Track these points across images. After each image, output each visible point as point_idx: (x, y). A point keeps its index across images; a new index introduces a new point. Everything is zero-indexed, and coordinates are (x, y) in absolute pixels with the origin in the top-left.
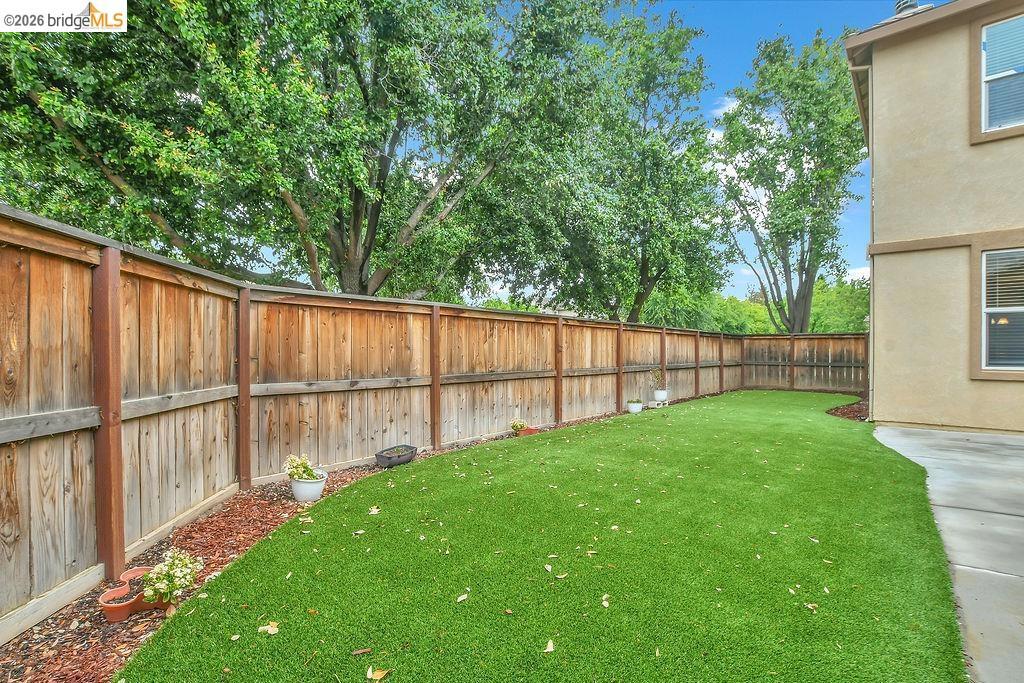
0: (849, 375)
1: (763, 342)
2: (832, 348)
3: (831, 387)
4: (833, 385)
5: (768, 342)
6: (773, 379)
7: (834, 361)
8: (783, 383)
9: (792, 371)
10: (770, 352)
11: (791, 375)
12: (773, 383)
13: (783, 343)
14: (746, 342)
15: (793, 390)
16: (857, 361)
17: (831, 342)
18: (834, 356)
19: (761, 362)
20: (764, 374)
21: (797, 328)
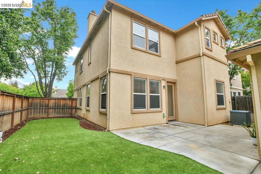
0: (67, 111)
1: (37, 100)
2: (62, 102)
3: (61, 115)
4: (62, 115)
5: (40, 100)
6: (41, 114)
7: (62, 107)
8: (44, 115)
9: (48, 111)
10: (40, 104)
11: (48, 112)
12: (41, 115)
13: (45, 100)
14: (30, 100)
15: (48, 118)
16: (69, 107)
17: (62, 101)
18: (63, 105)
19: (36, 108)
20: (37, 112)
21: (48, 96)
